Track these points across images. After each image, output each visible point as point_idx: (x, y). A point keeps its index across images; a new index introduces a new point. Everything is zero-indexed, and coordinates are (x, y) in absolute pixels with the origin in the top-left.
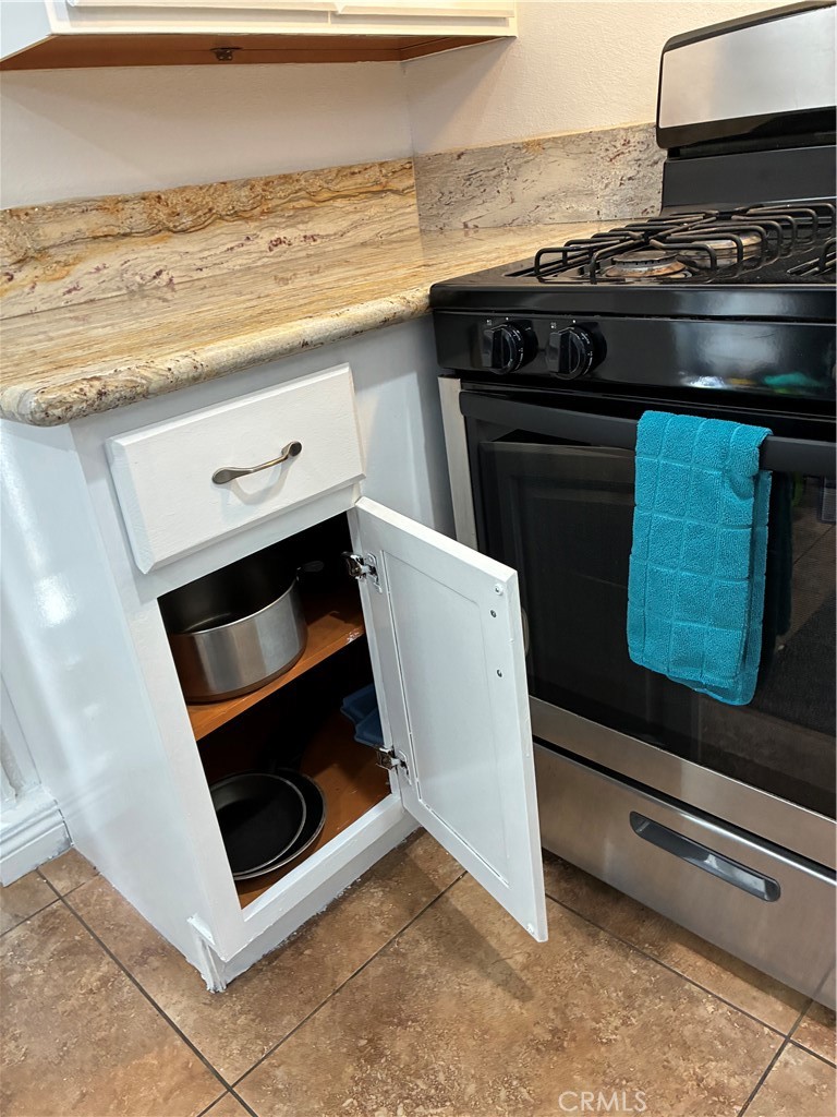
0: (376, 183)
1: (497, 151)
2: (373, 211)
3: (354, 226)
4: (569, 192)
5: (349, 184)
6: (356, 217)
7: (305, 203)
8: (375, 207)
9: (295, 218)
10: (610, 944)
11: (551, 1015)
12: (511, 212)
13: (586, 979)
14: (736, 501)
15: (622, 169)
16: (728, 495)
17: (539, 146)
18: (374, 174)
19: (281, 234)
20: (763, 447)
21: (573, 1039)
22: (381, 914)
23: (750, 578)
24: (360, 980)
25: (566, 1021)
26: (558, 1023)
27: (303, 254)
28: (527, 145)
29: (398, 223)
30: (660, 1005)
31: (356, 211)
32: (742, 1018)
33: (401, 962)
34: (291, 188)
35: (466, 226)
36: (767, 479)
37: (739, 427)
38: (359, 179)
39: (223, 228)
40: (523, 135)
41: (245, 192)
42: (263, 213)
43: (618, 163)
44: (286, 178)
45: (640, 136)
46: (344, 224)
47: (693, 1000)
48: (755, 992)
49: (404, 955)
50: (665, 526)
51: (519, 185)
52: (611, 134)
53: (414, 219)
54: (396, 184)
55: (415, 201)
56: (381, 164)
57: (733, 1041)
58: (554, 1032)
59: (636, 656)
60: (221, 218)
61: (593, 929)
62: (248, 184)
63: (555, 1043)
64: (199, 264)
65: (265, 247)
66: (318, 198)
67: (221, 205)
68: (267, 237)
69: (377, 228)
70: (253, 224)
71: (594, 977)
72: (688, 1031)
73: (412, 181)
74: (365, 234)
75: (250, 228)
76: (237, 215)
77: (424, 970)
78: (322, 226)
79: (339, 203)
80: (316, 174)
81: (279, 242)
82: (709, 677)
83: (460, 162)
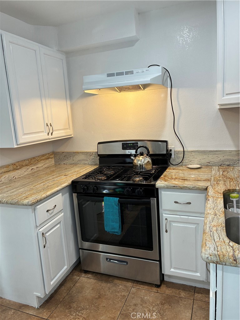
0: (48, 157)
1: (70, 153)
2: (47, 162)
3: (44, 165)
4: (83, 160)
5: (43, 158)
6: (44, 163)
7: (37, 162)
8: (47, 161)
9: (34, 165)
10: (105, 283)
11: (98, 294)
12: (73, 162)
13: (102, 288)
14: (116, 207)
15: (92, 157)
16: (115, 206)
17: (78, 153)
18: (47, 155)
19: (33, 168)
20: (119, 200)
21: (102, 296)
22: (65, 289)
23: (119, 217)
24: (64, 299)
25: (100, 294)
26: (99, 295)
27: (36, 170)
28: (76, 152)
29: (51, 163)
30: (114, 288)
31: (45, 162)
32: (126, 286)
33: (71, 295)
34: (34, 160)
35: (64, 164)
36: (119, 204)
37: (116, 198)
38: (45, 157)
39: (24, 167)
40: (75, 150)
41: (28, 161)
42: (30, 164)
43: (91, 156)
44: (34, 158)
45: (94, 153)
46: (43, 164)
47: (118, 286)
48: (127, 283)
49: (71, 294)
50: (108, 211)
51: (74, 158)
52: (90, 152)
53: (54, 162)
54: (51, 157)
55: (54, 159)
56: (49, 154)
57: (125, 289)
58: (99, 296)
59: (106, 230)
60: (24, 166)
61: (102, 282)
62: (28, 160)
63: (100, 297)
64: (20, 174)
65: (30, 170)
66: (39, 161)
67: (24, 164)
68: (31, 168)
69: (48, 164)
70: (29, 167)
71: (103, 287)
72: (118, 290)
73: (53, 156)
74: (46, 166)
75: (28, 167)
76: (26, 165)
77: (75, 295)
78: (39, 165)
79: (42, 161)
80: (38, 156)
81: (33, 169)
82: (116, 231)
83: (63, 154)
